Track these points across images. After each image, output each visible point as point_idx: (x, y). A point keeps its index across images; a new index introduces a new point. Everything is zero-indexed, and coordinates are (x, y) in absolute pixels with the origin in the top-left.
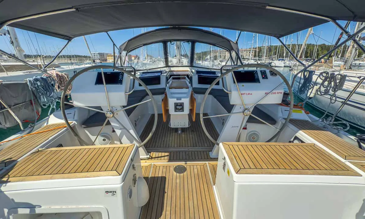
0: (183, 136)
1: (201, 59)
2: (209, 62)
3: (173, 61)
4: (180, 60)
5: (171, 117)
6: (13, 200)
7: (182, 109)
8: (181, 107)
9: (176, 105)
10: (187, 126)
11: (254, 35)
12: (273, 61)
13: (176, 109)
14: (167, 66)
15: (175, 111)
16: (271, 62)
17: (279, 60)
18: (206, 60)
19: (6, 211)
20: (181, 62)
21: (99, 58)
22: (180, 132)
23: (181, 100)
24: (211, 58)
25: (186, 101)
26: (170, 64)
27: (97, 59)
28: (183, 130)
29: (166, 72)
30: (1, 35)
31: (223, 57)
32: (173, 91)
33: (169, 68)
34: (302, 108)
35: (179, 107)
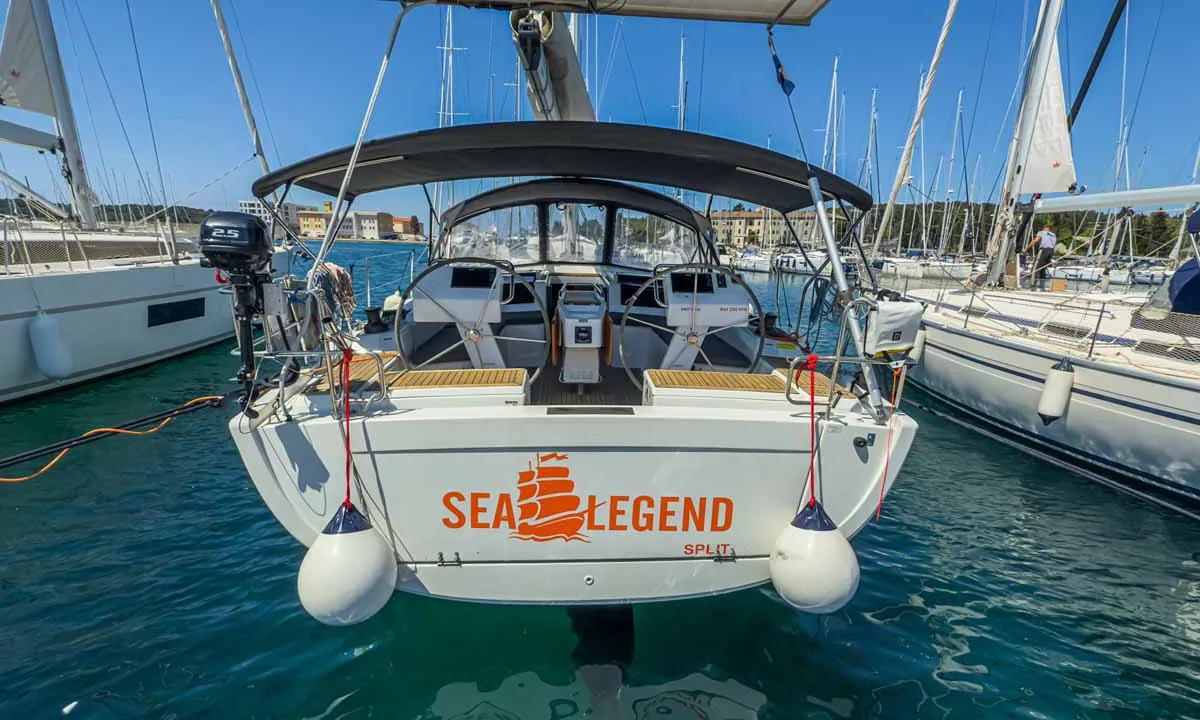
0: (587, 399)
1: (648, 241)
3: (556, 246)
4: (573, 246)
5: (568, 354)
7: (588, 339)
8: (586, 335)
9: (578, 330)
10: (595, 380)
12: (888, 256)
13: (578, 339)
14: (545, 260)
15: (576, 342)
16: (880, 259)
17: (910, 255)
18: (662, 246)
20: (577, 251)
22: (580, 393)
23: (586, 321)
24: (679, 238)
25: (596, 325)
26: (551, 256)
28: (589, 388)
29: (544, 276)
30: (41, 152)
31: (725, 236)
32: (571, 307)
33: (550, 266)
34: (795, 341)
35: (583, 335)
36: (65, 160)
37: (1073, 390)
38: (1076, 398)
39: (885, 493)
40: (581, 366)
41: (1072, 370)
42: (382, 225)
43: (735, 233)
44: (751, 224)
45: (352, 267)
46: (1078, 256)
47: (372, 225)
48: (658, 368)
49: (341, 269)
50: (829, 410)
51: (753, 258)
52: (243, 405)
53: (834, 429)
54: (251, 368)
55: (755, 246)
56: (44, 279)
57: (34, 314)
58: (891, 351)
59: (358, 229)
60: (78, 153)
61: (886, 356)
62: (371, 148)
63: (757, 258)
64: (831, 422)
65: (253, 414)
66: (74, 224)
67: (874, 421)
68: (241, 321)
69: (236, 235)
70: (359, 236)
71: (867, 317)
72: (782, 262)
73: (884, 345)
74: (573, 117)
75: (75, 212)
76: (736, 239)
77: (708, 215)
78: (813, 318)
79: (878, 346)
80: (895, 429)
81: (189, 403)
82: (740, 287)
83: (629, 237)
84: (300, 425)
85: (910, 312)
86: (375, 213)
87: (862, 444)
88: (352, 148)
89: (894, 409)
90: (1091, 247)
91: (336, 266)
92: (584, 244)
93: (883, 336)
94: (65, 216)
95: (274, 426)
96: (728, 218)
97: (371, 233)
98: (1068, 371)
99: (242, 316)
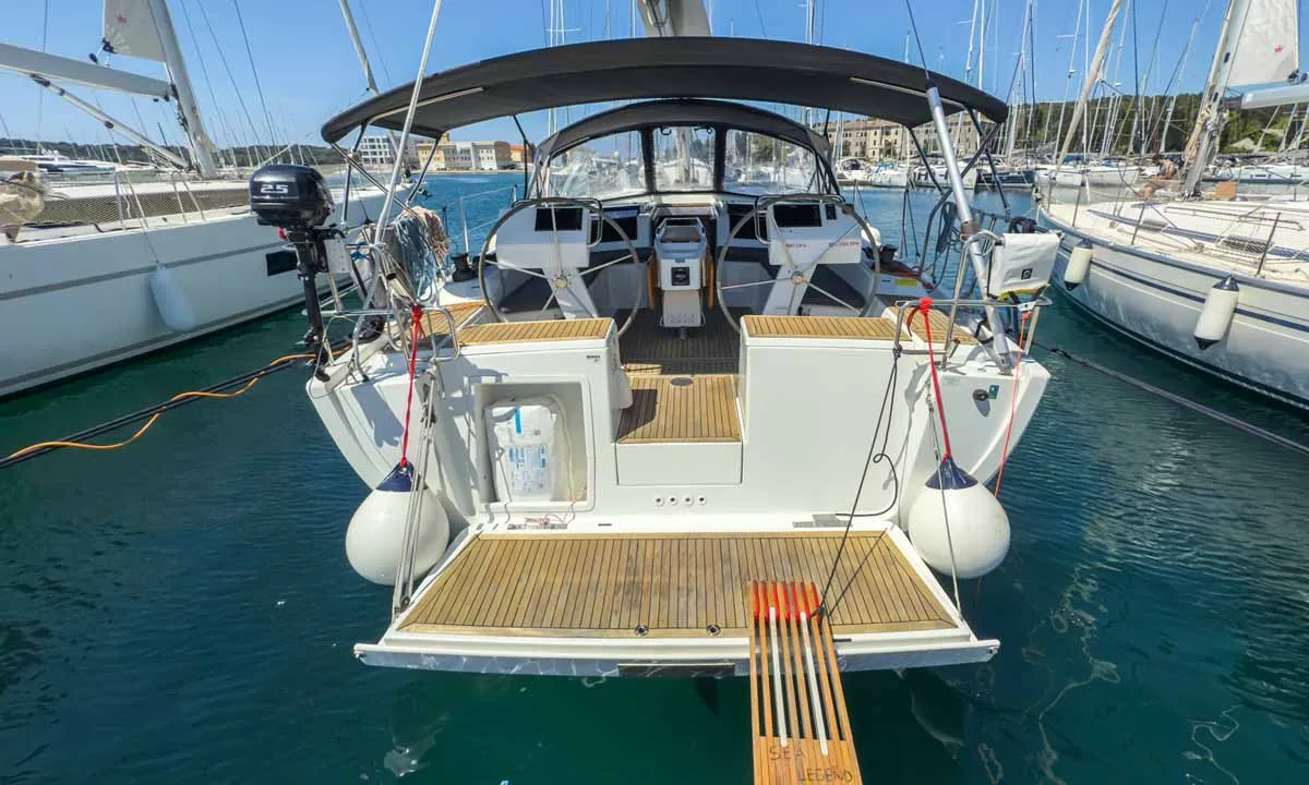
0: (690, 344)
1: (774, 158)
2: (801, 169)
3: (669, 173)
4: (687, 172)
5: (666, 296)
6: (475, 366)
7: (686, 281)
8: (684, 276)
9: (675, 271)
10: (697, 323)
11: (968, 68)
12: (1043, 163)
13: (675, 281)
14: (652, 191)
15: (674, 284)
16: (1033, 167)
17: (1066, 161)
19: (466, 379)
20: (691, 176)
21: (388, 156)
22: (683, 337)
23: (683, 261)
25: (694, 265)
26: (659, 186)
27: (382, 159)
28: (691, 332)
29: (650, 209)
30: (156, 100)
31: (858, 149)
32: (670, 246)
33: (658, 197)
34: (917, 276)
35: (680, 276)
36: (180, 107)
37: (1236, 311)
38: (1239, 320)
39: (1008, 453)
40: (682, 308)
41: (1237, 290)
42: (500, 155)
43: (870, 145)
44: (888, 134)
45: (444, 210)
46: (1267, 153)
47: (489, 155)
48: (760, 313)
49: (430, 212)
50: (945, 359)
51: (889, 172)
52: (313, 368)
53: (951, 381)
54: (319, 331)
55: (891, 159)
56: (159, 233)
57: (152, 269)
58: (1020, 292)
59: (476, 161)
60: (191, 97)
61: (1014, 298)
62: (432, 84)
63: (893, 172)
64: (948, 373)
65: (324, 377)
66: (193, 173)
67: (999, 371)
68: (305, 281)
69: (286, 191)
70: (477, 168)
71: (991, 253)
72: (920, 175)
73: (1010, 285)
74: (688, 31)
75: (194, 161)
76: (871, 151)
77: (826, 134)
78: (939, 248)
79: (1003, 286)
80: (1022, 379)
81: (275, 362)
82: (850, 218)
83: (754, 154)
84: (375, 385)
85: (1043, 245)
86: (492, 143)
87: (982, 397)
88: (411, 87)
89: (1023, 355)
90: (1284, 141)
91: (425, 210)
92: (700, 169)
93: (1011, 274)
94: (185, 165)
95: (349, 387)
96: (863, 129)
97: (489, 164)
98: (1232, 290)
99: (304, 275)
